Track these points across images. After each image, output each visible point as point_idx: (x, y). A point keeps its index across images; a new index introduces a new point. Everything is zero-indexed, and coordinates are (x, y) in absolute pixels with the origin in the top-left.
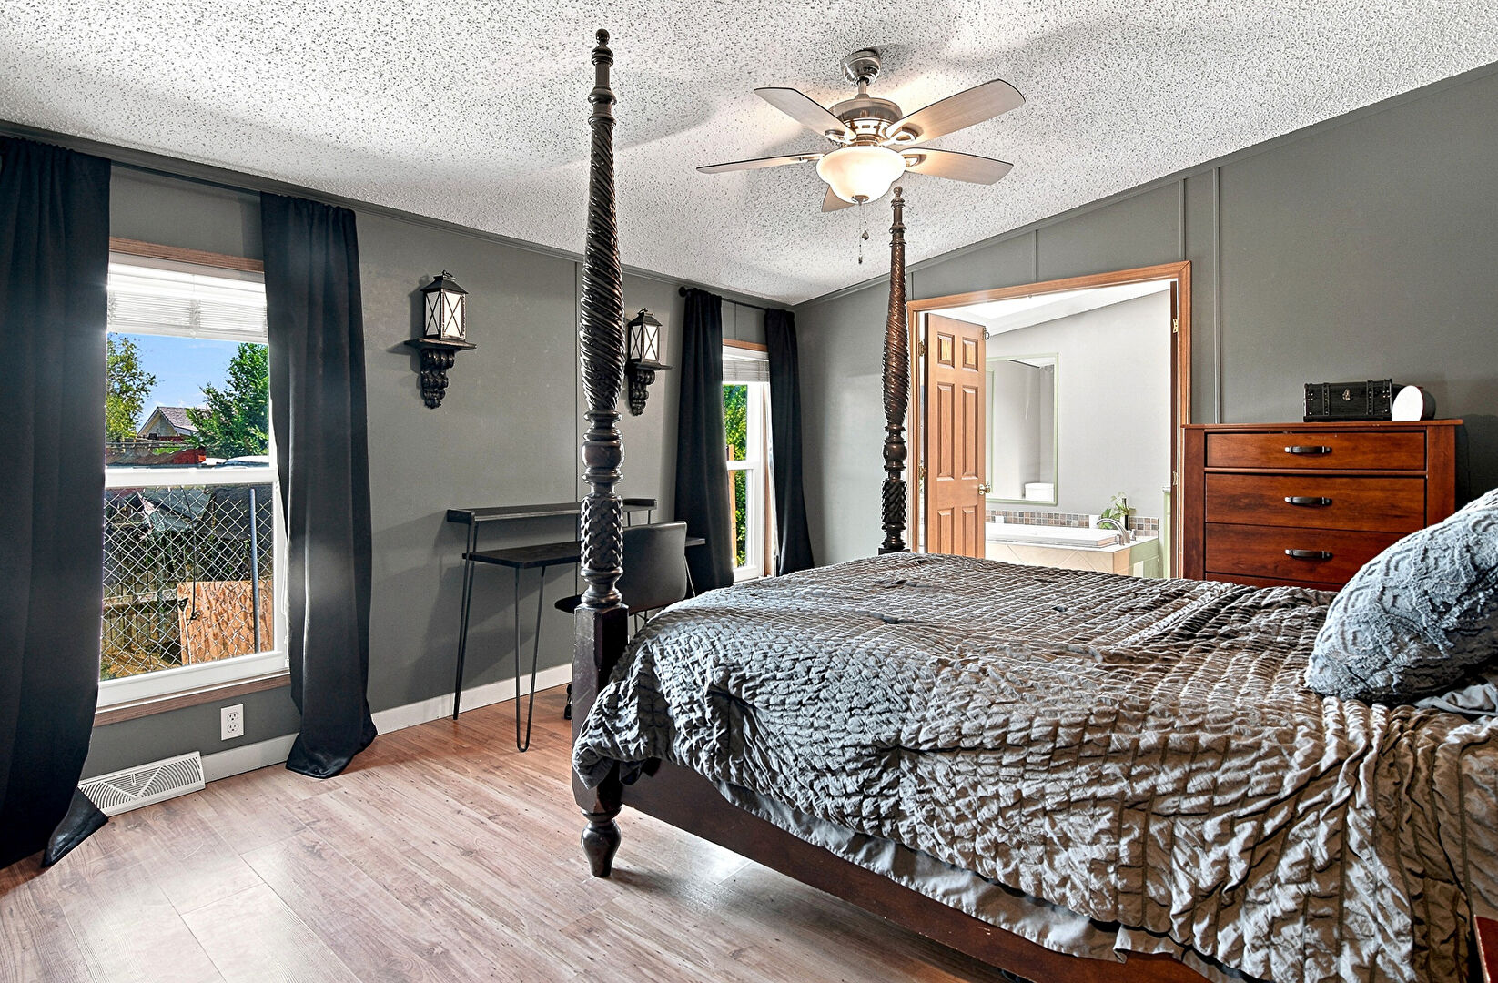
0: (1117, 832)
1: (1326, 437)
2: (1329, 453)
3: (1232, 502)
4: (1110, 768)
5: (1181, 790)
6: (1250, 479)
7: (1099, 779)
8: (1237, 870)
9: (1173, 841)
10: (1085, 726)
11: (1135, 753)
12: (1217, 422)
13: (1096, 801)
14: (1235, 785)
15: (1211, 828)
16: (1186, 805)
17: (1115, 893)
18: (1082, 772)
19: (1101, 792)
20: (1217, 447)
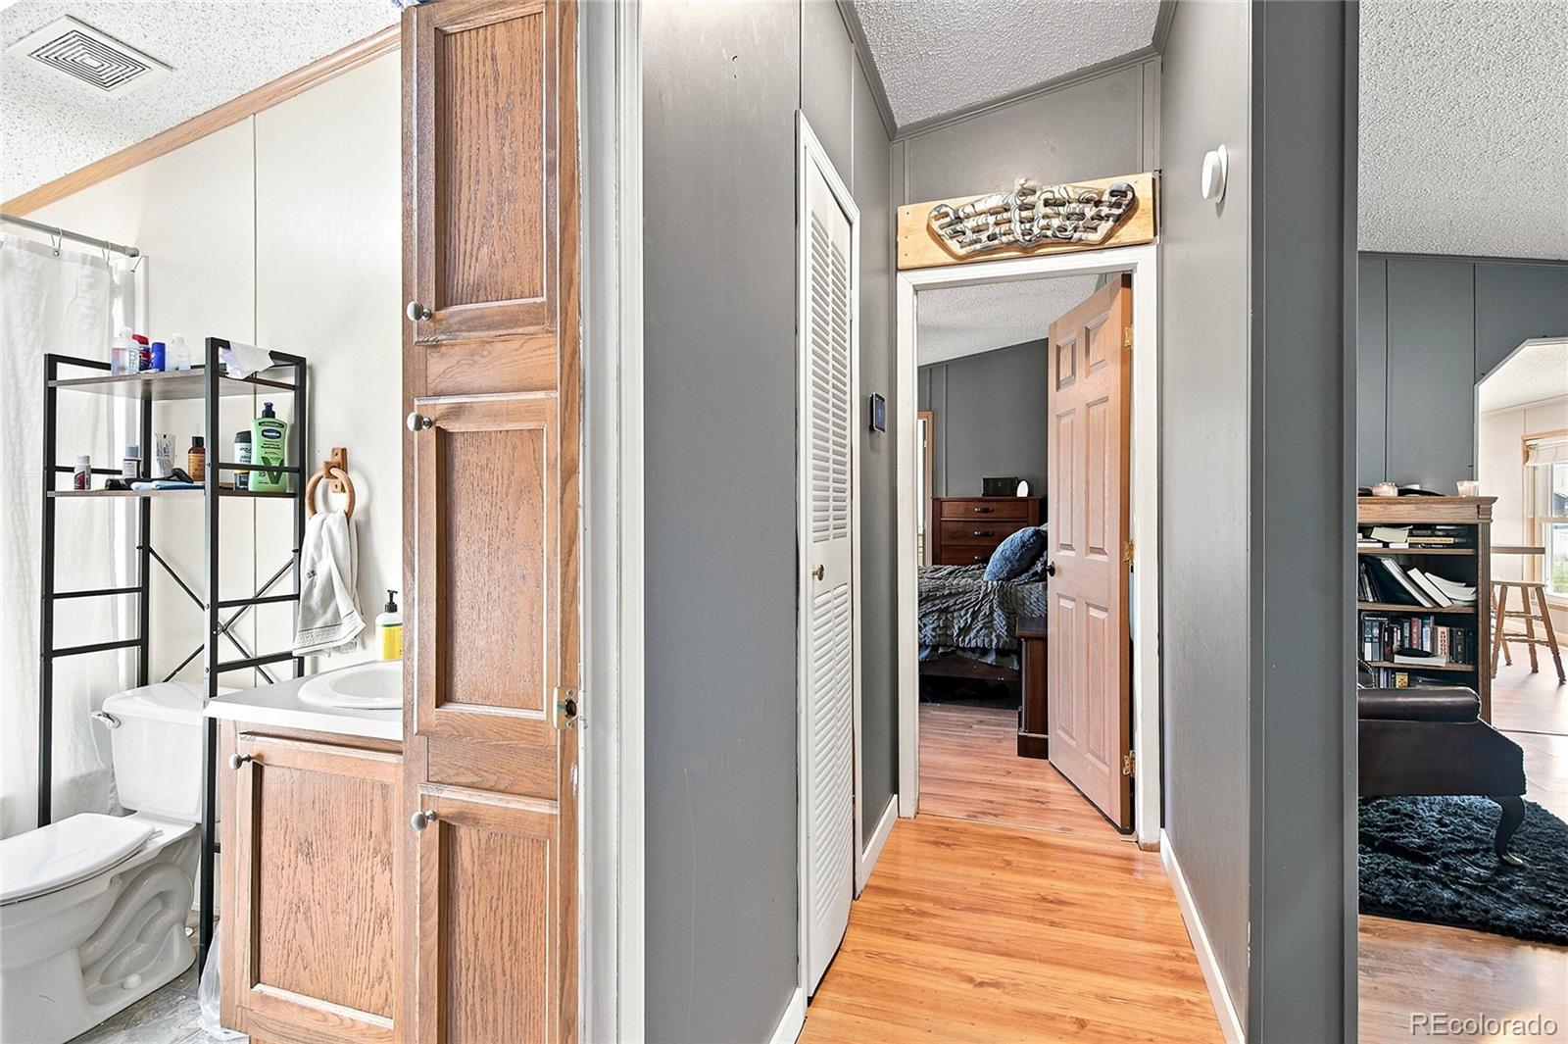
0: (939, 619)
1: (991, 504)
2: (993, 511)
3: (953, 536)
4: (937, 602)
5: (955, 604)
6: (961, 524)
7: (934, 605)
8: (969, 621)
9: (953, 618)
10: (930, 591)
11: (944, 596)
12: (944, 496)
13: (933, 612)
14: (967, 600)
15: (963, 612)
16: (957, 607)
17: (939, 635)
18: (929, 605)
19: (934, 609)
20: (947, 509)
